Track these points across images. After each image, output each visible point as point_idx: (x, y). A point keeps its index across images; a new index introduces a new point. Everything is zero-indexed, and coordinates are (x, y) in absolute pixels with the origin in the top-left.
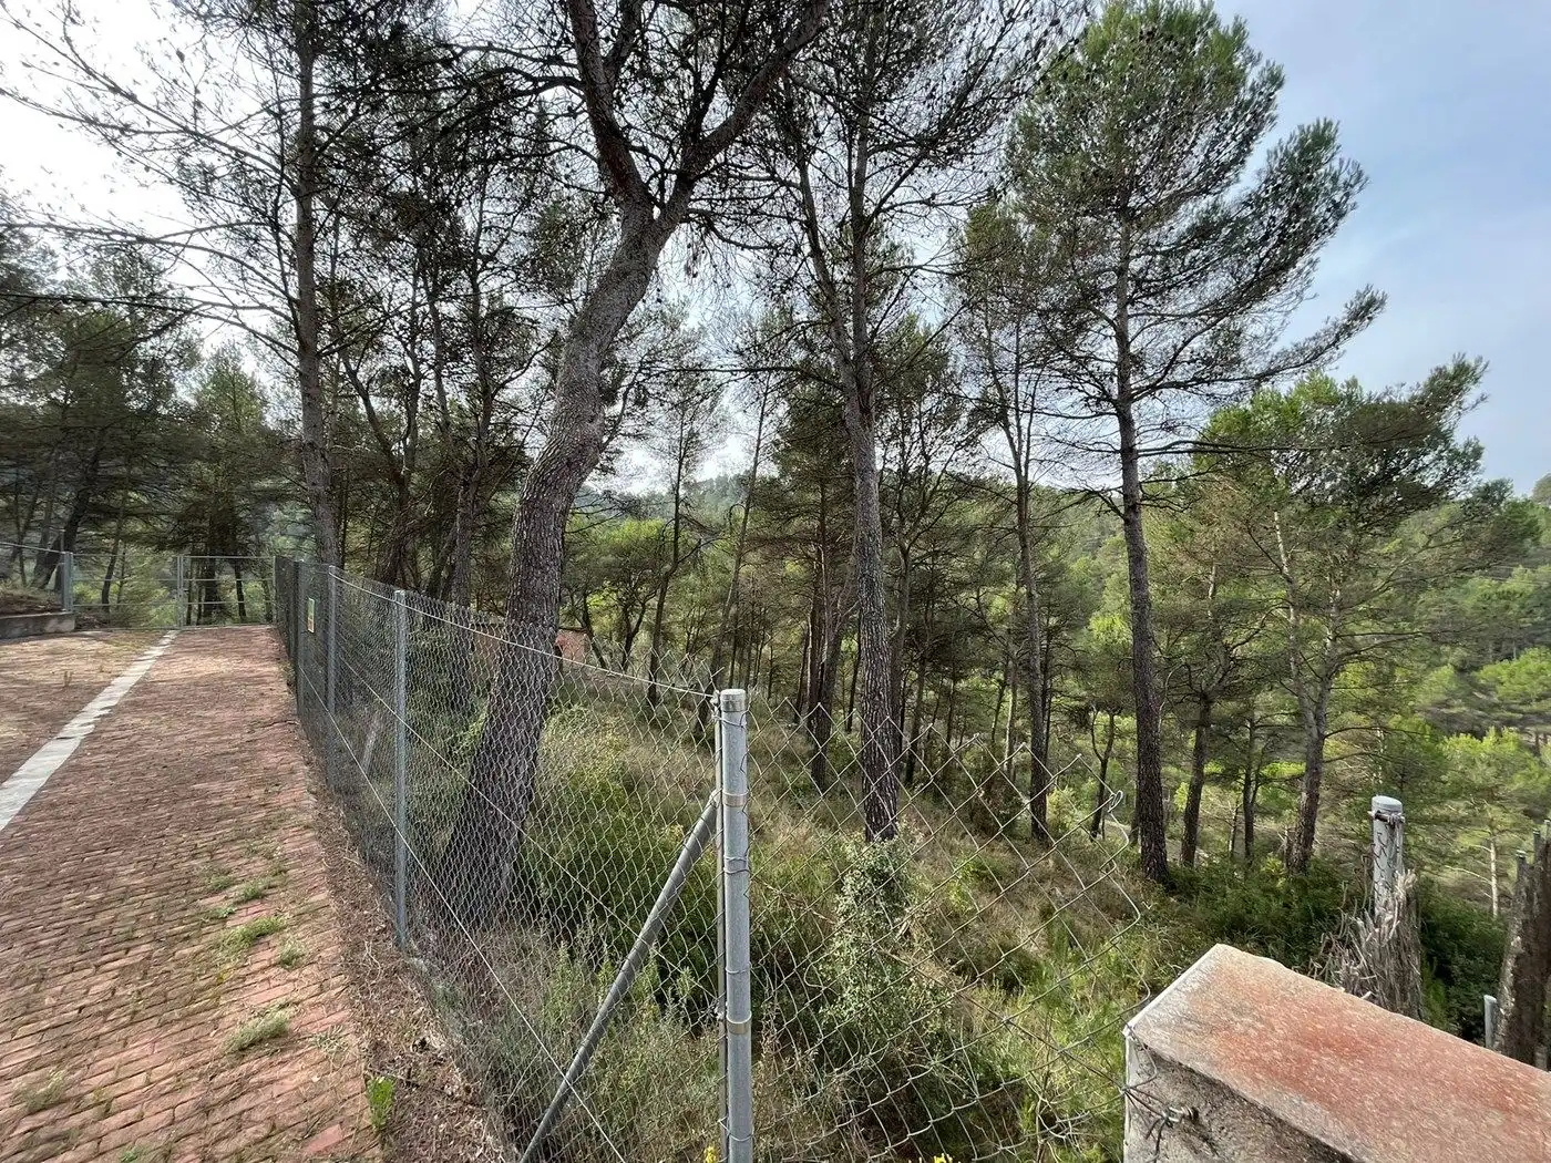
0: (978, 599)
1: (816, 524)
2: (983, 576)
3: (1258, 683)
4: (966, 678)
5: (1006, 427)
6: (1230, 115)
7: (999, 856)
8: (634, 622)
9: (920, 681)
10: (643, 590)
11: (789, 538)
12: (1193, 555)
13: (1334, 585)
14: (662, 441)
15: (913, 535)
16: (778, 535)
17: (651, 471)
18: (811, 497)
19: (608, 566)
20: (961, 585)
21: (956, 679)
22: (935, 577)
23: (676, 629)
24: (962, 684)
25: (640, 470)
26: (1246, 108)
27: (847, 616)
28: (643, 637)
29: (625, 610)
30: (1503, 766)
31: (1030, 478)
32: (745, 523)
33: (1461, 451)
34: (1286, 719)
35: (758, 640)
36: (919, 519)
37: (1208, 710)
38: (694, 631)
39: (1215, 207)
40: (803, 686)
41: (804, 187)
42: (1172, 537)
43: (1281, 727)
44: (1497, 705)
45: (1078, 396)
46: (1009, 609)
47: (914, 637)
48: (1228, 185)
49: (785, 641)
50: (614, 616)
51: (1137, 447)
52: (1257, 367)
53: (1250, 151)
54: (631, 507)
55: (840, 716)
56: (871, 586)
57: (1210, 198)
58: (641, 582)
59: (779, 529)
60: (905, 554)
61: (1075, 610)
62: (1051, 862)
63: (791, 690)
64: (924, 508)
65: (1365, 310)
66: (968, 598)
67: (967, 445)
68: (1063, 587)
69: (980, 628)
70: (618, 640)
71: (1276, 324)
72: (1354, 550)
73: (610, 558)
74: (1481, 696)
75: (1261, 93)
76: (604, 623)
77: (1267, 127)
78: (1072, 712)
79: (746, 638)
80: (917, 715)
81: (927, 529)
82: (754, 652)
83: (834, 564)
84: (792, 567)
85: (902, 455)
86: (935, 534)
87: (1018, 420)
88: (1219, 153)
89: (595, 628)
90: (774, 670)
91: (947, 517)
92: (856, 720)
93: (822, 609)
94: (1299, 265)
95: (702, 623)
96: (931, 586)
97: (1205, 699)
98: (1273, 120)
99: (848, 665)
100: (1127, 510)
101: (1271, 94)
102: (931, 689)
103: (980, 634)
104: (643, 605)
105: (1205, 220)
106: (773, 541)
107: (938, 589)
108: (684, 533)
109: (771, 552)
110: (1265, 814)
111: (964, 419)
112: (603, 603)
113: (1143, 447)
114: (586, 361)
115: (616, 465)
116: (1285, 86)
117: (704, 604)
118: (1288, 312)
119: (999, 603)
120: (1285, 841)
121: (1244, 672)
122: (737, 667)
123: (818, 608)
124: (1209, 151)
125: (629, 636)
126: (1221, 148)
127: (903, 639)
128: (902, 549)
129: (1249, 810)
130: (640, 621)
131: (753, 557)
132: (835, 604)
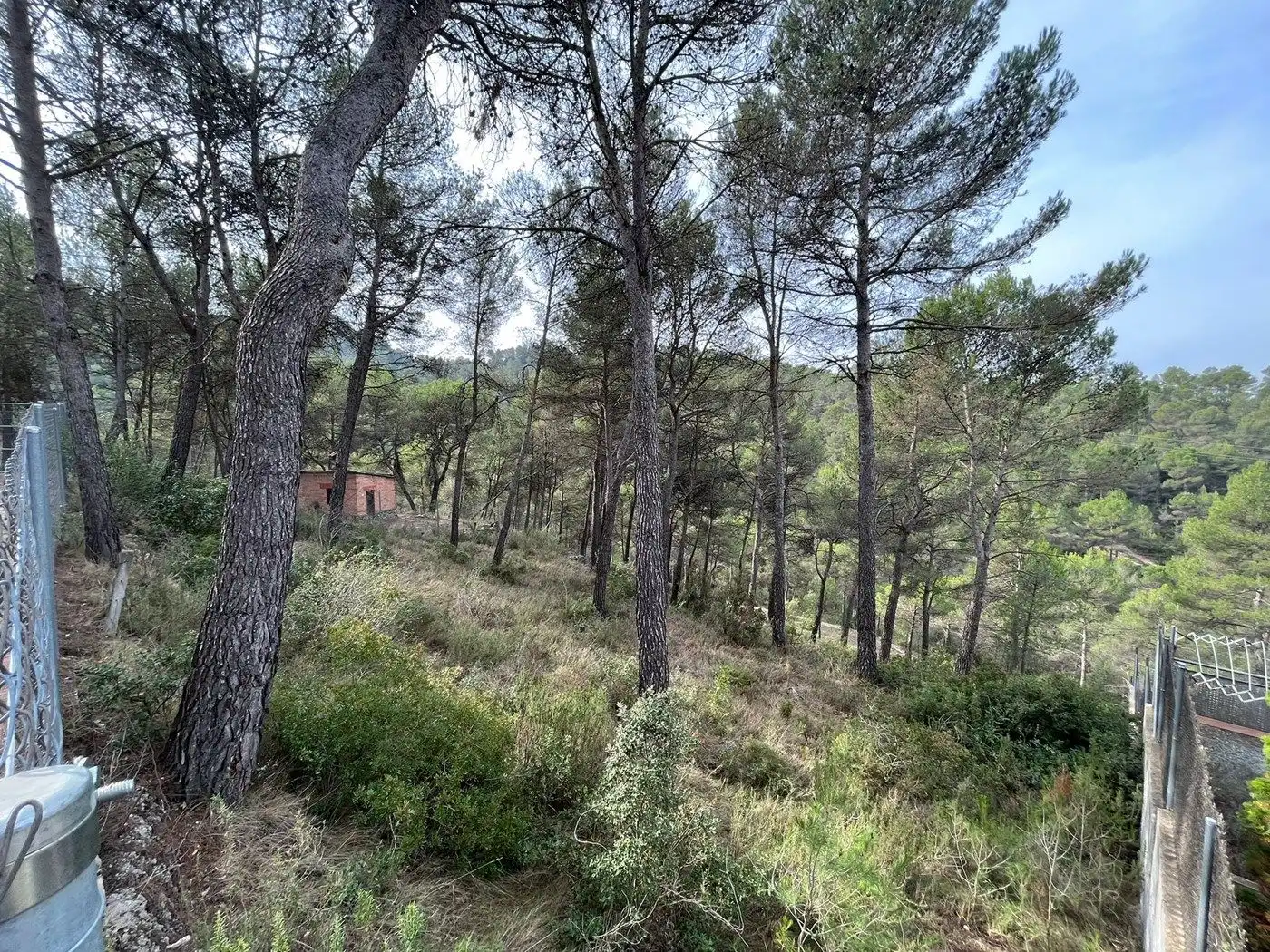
0: (732, 452)
1: (600, 385)
2: (737, 433)
3: (940, 519)
4: (720, 516)
5: (763, 303)
6: (960, 33)
7: (747, 663)
8: (441, 469)
9: (684, 519)
10: (449, 442)
11: (576, 397)
12: (901, 417)
13: (1002, 443)
14: (461, 306)
15: (683, 396)
16: (566, 394)
17: (451, 334)
18: (595, 361)
19: (415, 419)
20: (720, 440)
21: (713, 516)
22: (699, 433)
23: (480, 476)
24: (717, 521)
25: (442, 332)
26: (974, 26)
27: (625, 465)
28: (450, 483)
29: (432, 459)
30: (1096, 575)
31: (781, 349)
32: (536, 382)
33: (1101, 338)
34: (955, 544)
35: (551, 485)
36: (686, 384)
37: (905, 540)
38: (495, 477)
39: (942, 117)
40: (588, 522)
41: (588, 52)
42: (886, 402)
43: (952, 551)
44: (1088, 531)
45: (823, 277)
46: (757, 460)
47: (681, 482)
48: (954, 97)
49: (573, 486)
50: (424, 464)
51: (871, 323)
52: (967, 260)
53: (973, 67)
54: (434, 367)
55: (619, 546)
56: (646, 437)
57: (939, 108)
58: (447, 435)
59: (568, 389)
60: (675, 412)
61: (807, 462)
62: (788, 665)
63: (579, 526)
64: (692, 373)
65: (1053, 214)
66: (724, 451)
67: (729, 319)
68: (800, 442)
69: (734, 476)
70: (427, 485)
71: (992, 217)
72: (1018, 415)
73: (418, 413)
74: (1078, 525)
75: (988, 13)
76: (414, 470)
77: (989, 46)
78: (801, 542)
79: (539, 484)
80: (682, 546)
81: (693, 391)
82: (547, 495)
83: (615, 421)
84: (579, 423)
85: (674, 326)
86: (700, 396)
87: (773, 297)
88: (950, 65)
89: (406, 475)
90: (565, 510)
91: (709, 382)
92: (633, 550)
93: (605, 459)
94: (1016, 164)
95: (502, 470)
96: (695, 441)
97: (904, 531)
98: (994, 39)
99: (627, 505)
100: (860, 378)
101: (997, 14)
102: (692, 524)
103: (733, 480)
104: (449, 455)
105: (934, 128)
106: (561, 400)
107: (701, 442)
108: (482, 392)
109: (561, 410)
110: (936, 614)
111: (726, 296)
112: (414, 453)
113: (876, 323)
114: (329, 172)
115: (418, 327)
116: (1008, 9)
117: (504, 454)
118: (1002, 207)
119: (749, 454)
120: (946, 633)
121: (933, 510)
122: (532, 506)
123: (601, 456)
124: (942, 64)
125: (436, 482)
126: (952, 62)
127: (672, 485)
128: (672, 407)
129: (926, 612)
130: (446, 468)
131: (544, 413)
132: (615, 454)
